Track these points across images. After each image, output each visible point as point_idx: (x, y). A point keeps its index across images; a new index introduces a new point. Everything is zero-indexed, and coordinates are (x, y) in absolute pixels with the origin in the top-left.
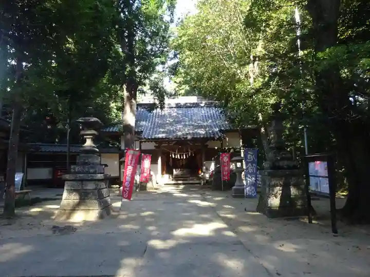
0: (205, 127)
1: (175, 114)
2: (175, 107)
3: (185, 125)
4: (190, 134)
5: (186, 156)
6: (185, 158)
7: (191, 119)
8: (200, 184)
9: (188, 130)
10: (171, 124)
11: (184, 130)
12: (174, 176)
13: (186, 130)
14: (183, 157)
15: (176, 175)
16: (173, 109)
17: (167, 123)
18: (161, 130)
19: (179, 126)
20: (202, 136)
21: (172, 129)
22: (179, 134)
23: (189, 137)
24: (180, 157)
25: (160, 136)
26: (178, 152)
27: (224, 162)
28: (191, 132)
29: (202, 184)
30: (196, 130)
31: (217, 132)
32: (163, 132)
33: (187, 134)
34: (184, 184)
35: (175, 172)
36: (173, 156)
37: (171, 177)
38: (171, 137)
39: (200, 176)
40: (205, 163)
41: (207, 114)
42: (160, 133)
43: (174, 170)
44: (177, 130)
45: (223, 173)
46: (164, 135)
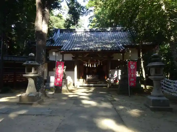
0: (111, 44)
1: (89, 36)
2: (89, 32)
3: (96, 43)
4: (99, 48)
5: (96, 65)
6: (95, 66)
7: (101, 39)
8: (106, 86)
9: (98, 45)
10: (85, 42)
11: (95, 45)
12: (87, 80)
13: (97, 45)
14: (94, 66)
15: (88, 79)
16: (88, 33)
17: (83, 41)
18: (77, 45)
19: (91, 43)
20: (109, 49)
21: (85, 45)
22: (91, 47)
23: (99, 50)
24: (92, 66)
25: (76, 49)
26: (90, 62)
27: (131, 70)
28: (100, 46)
29: (108, 87)
30: (104, 46)
31: (121, 47)
32: (78, 47)
33: (97, 48)
34: (94, 86)
35: (88, 77)
36: (86, 66)
37: (85, 81)
38: (84, 49)
39: (107, 80)
40: (110, 71)
41: (112, 36)
42: (76, 47)
43: (87, 76)
44: (89, 45)
45: (130, 80)
46: (79, 48)
